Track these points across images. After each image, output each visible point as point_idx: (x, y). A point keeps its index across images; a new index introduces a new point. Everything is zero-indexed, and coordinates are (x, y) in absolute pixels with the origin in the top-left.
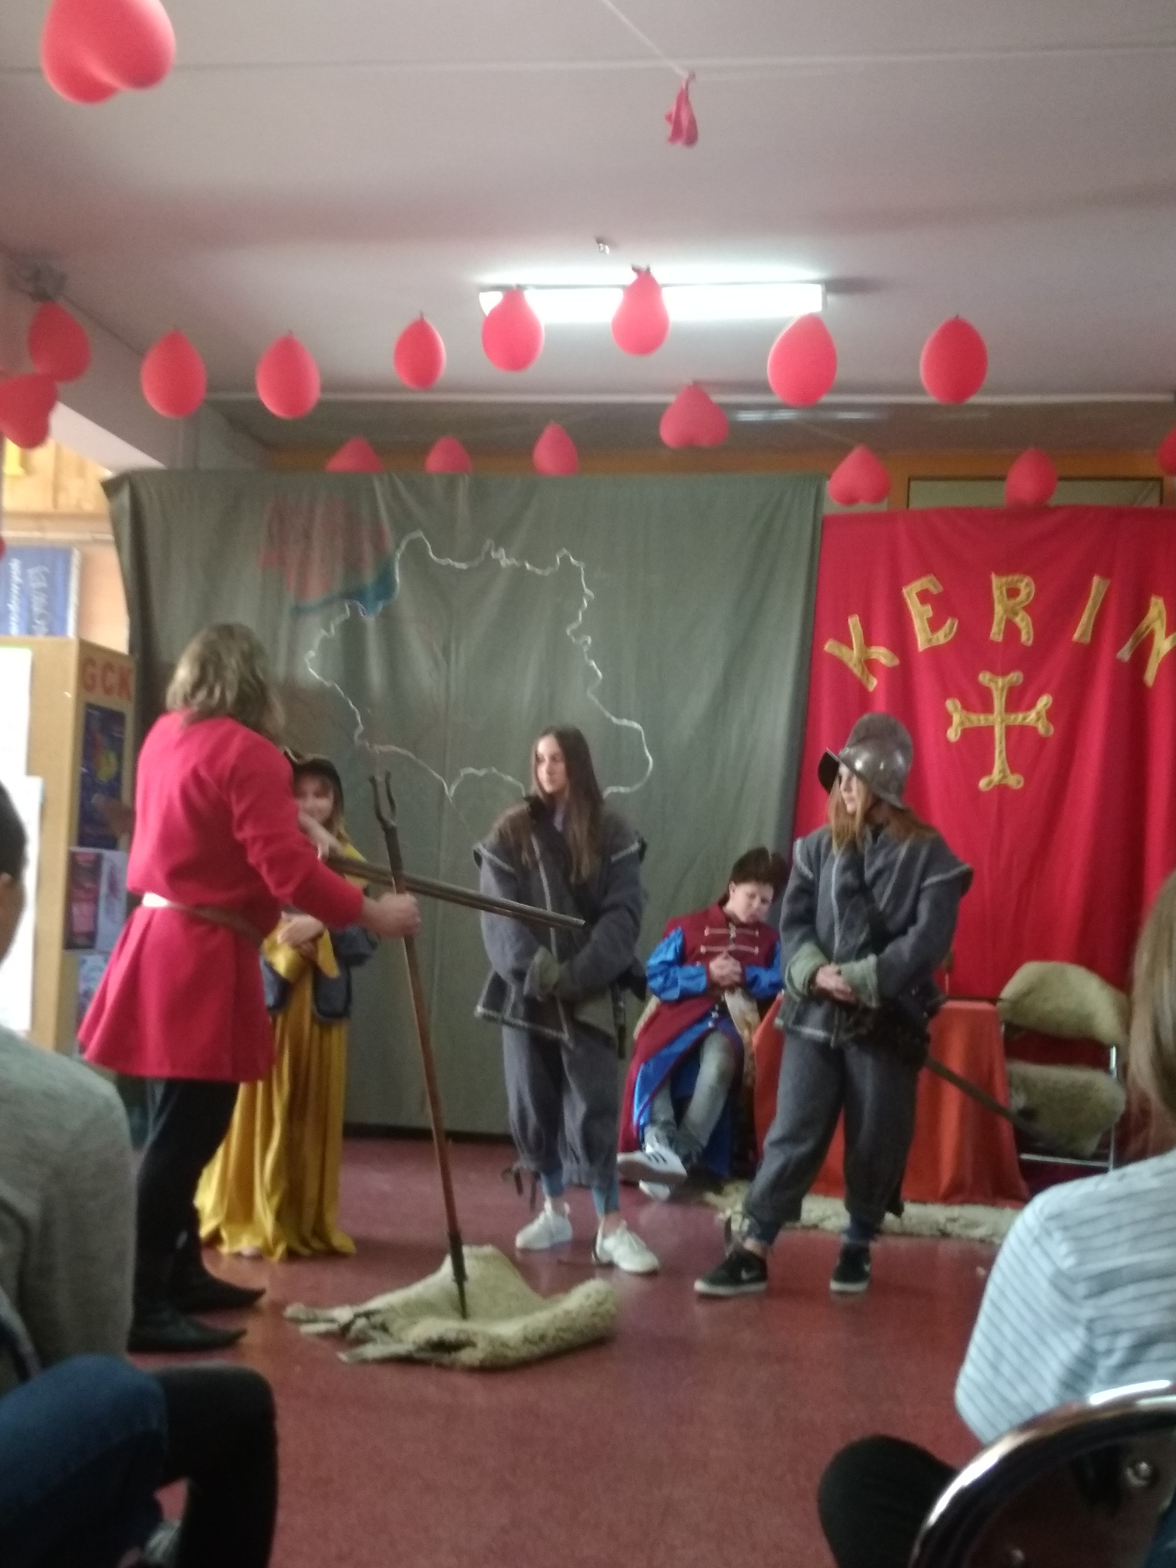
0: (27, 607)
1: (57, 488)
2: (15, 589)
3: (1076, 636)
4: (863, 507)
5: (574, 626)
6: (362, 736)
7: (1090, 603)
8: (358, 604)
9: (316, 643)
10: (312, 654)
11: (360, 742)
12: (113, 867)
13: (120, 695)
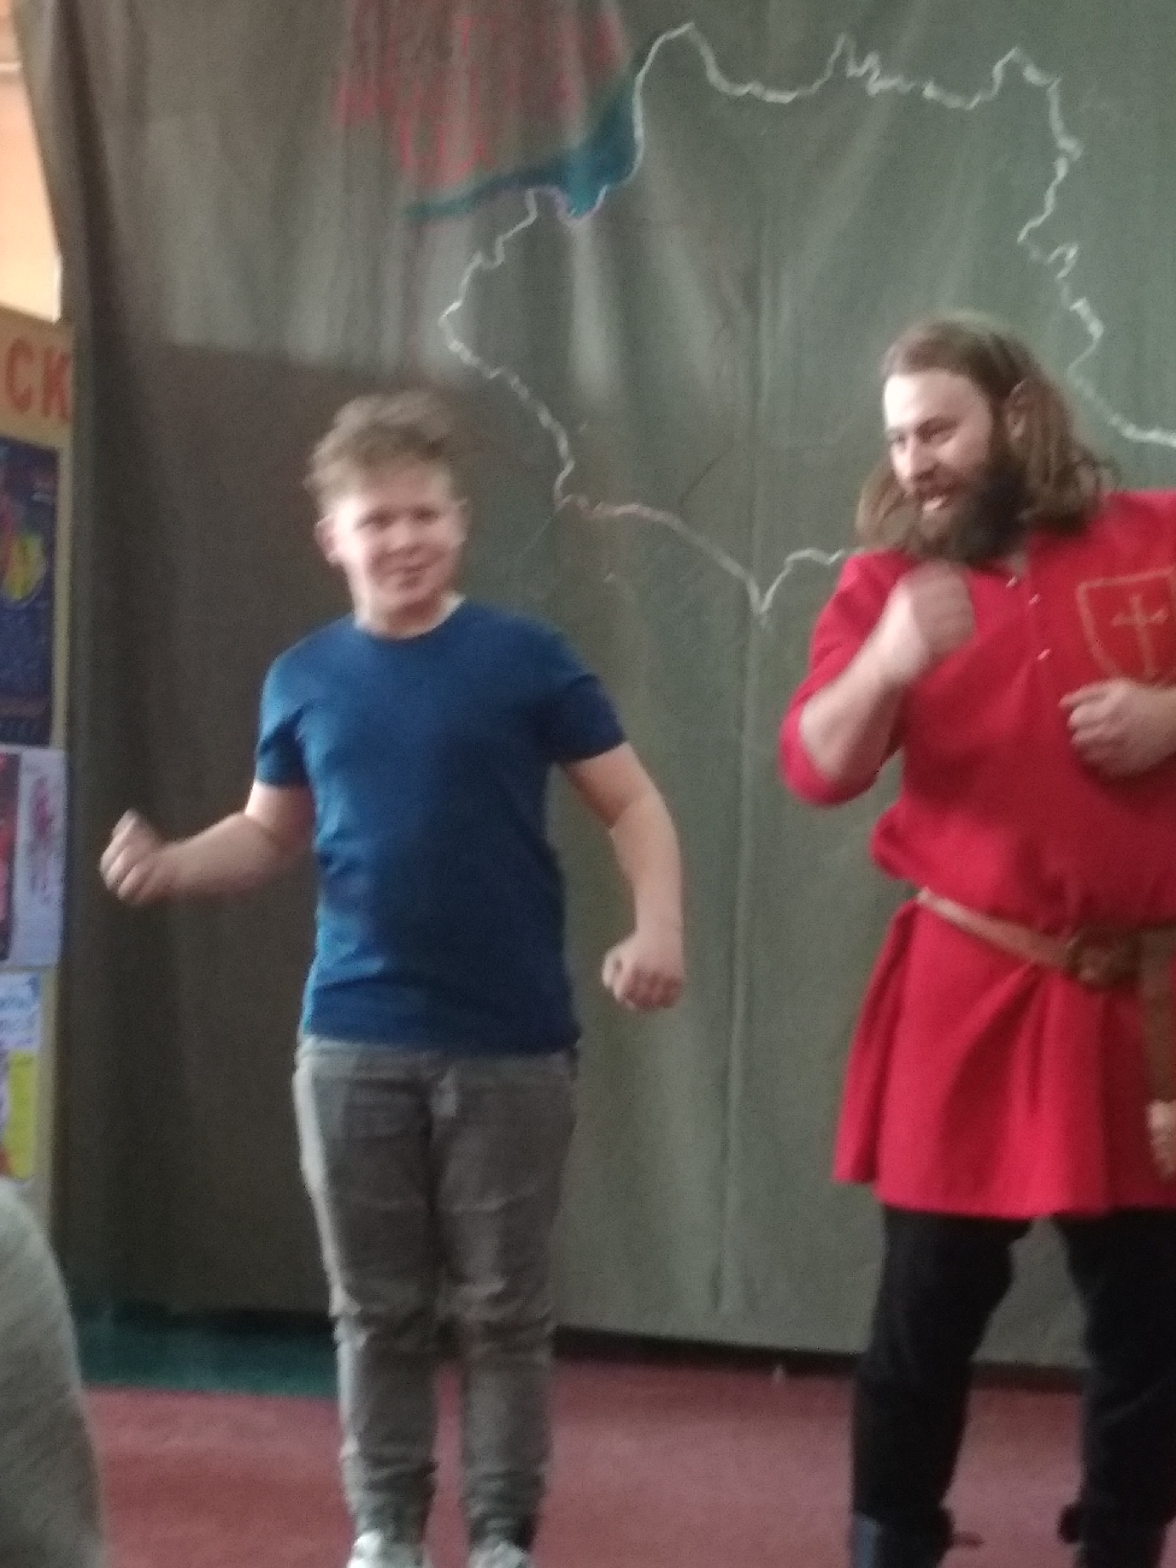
5: (1037, 222)
6: (570, 486)
8: (553, 191)
9: (466, 281)
10: (455, 306)
11: (567, 500)
12: (41, 783)
13: (46, 411)
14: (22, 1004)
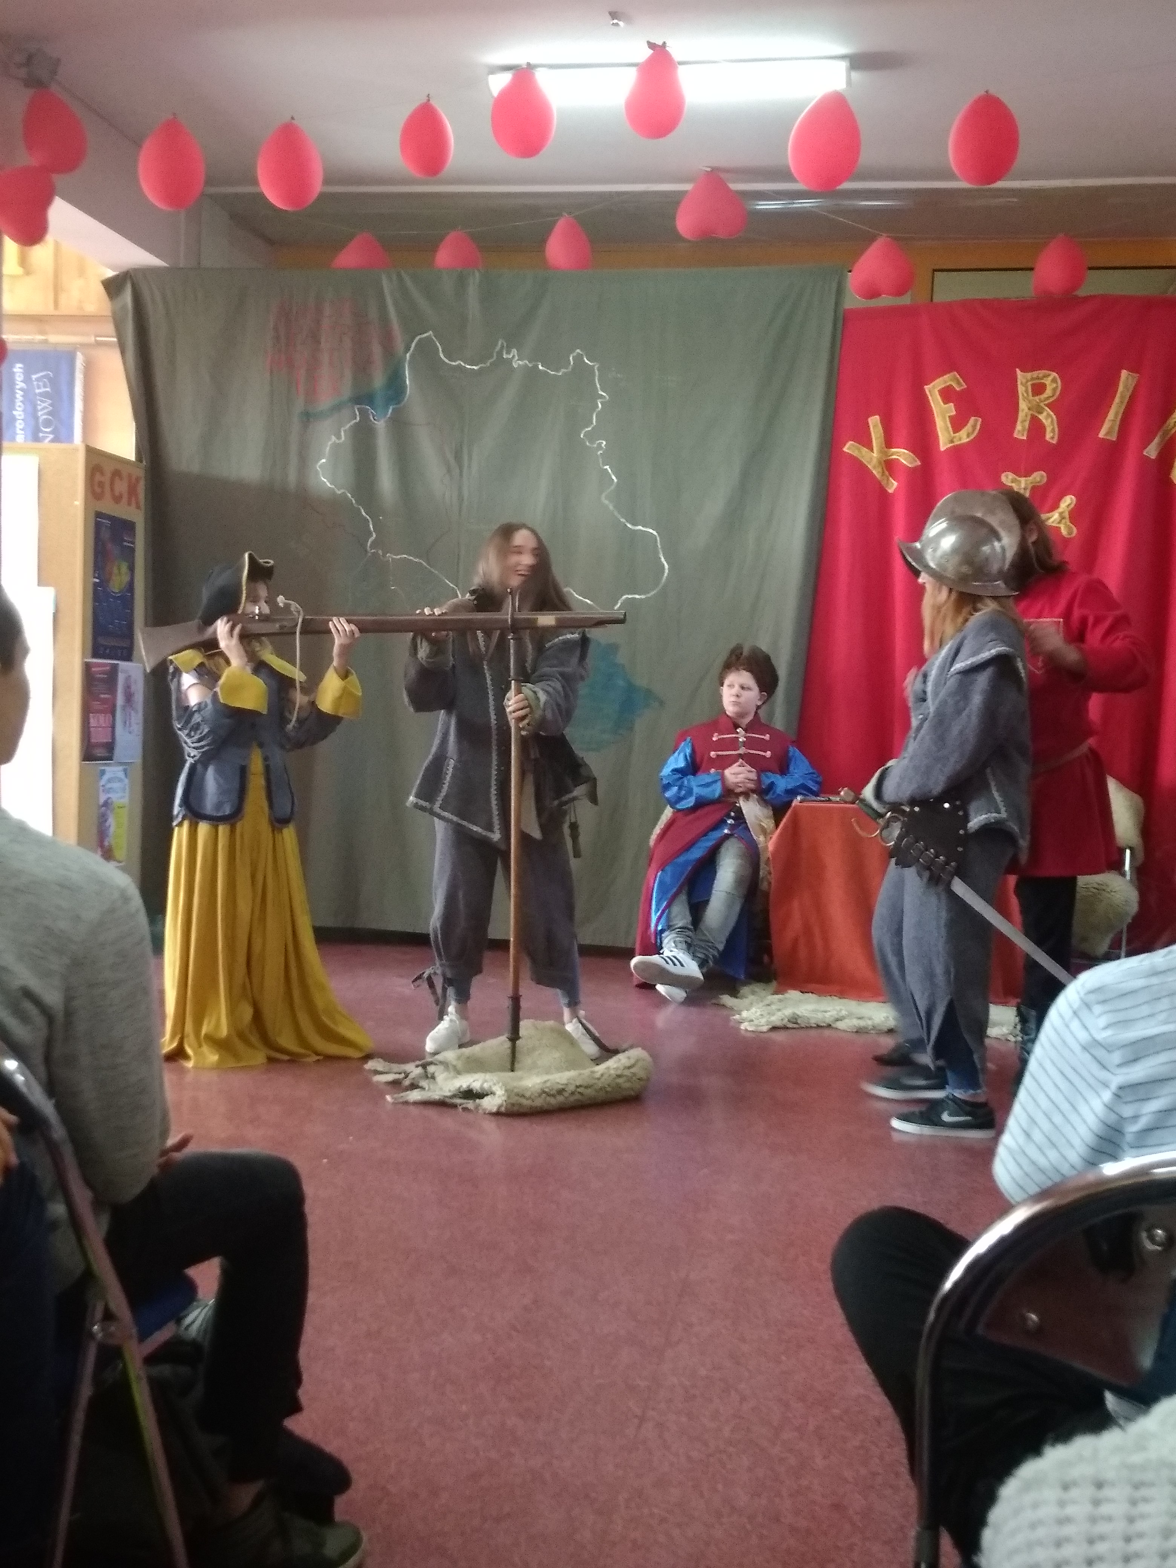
0: (33, 414)
1: (57, 289)
2: (19, 395)
3: (1102, 434)
4: (885, 301)
5: (588, 429)
6: (375, 544)
7: (1117, 400)
8: (368, 408)
9: (328, 448)
10: (324, 461)
11: (373, 551)
12: (128, 678)
13: (129, 504)
14: (120, 780)
